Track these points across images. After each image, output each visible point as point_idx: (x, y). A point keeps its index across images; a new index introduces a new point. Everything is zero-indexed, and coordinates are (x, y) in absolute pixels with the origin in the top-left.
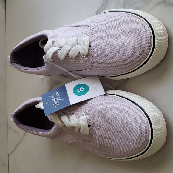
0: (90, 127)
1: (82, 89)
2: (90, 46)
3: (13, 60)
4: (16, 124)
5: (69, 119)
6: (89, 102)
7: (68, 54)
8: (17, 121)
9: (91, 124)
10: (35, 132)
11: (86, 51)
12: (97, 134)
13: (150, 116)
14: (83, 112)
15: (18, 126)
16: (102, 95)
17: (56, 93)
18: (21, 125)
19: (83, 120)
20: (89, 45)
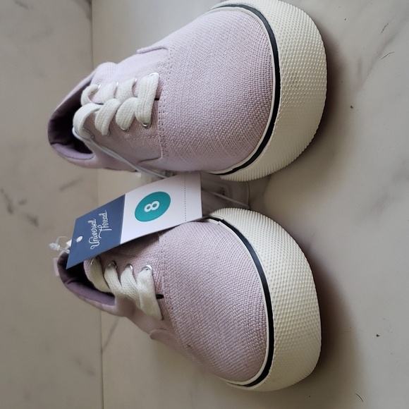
0: (161, 300)
1: (154, 206)
2: (157, 99)
3: (56, 138)
4: (64, 281)
5: (119, 279)
6: (162, 238)
7: (113, 119)
8: (65, 276)
9: (163, 291)
10: (97, 303)
11: (145, 113)
12: (177, 316)
13: (270, 279)
14: (148, 263)
15: (68, 288)
16: (194, 221)
17: (103, 214)
18: (74, 286)
19: (144, 282)
20: (156, 96)
